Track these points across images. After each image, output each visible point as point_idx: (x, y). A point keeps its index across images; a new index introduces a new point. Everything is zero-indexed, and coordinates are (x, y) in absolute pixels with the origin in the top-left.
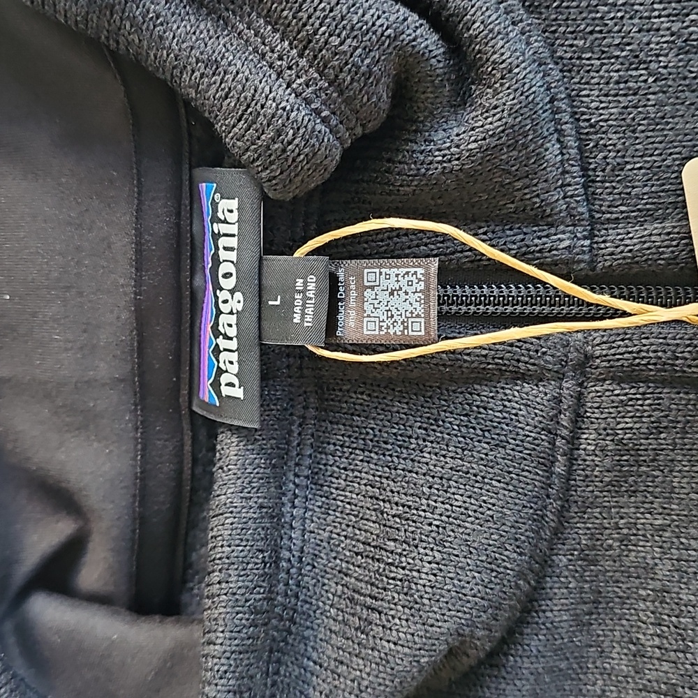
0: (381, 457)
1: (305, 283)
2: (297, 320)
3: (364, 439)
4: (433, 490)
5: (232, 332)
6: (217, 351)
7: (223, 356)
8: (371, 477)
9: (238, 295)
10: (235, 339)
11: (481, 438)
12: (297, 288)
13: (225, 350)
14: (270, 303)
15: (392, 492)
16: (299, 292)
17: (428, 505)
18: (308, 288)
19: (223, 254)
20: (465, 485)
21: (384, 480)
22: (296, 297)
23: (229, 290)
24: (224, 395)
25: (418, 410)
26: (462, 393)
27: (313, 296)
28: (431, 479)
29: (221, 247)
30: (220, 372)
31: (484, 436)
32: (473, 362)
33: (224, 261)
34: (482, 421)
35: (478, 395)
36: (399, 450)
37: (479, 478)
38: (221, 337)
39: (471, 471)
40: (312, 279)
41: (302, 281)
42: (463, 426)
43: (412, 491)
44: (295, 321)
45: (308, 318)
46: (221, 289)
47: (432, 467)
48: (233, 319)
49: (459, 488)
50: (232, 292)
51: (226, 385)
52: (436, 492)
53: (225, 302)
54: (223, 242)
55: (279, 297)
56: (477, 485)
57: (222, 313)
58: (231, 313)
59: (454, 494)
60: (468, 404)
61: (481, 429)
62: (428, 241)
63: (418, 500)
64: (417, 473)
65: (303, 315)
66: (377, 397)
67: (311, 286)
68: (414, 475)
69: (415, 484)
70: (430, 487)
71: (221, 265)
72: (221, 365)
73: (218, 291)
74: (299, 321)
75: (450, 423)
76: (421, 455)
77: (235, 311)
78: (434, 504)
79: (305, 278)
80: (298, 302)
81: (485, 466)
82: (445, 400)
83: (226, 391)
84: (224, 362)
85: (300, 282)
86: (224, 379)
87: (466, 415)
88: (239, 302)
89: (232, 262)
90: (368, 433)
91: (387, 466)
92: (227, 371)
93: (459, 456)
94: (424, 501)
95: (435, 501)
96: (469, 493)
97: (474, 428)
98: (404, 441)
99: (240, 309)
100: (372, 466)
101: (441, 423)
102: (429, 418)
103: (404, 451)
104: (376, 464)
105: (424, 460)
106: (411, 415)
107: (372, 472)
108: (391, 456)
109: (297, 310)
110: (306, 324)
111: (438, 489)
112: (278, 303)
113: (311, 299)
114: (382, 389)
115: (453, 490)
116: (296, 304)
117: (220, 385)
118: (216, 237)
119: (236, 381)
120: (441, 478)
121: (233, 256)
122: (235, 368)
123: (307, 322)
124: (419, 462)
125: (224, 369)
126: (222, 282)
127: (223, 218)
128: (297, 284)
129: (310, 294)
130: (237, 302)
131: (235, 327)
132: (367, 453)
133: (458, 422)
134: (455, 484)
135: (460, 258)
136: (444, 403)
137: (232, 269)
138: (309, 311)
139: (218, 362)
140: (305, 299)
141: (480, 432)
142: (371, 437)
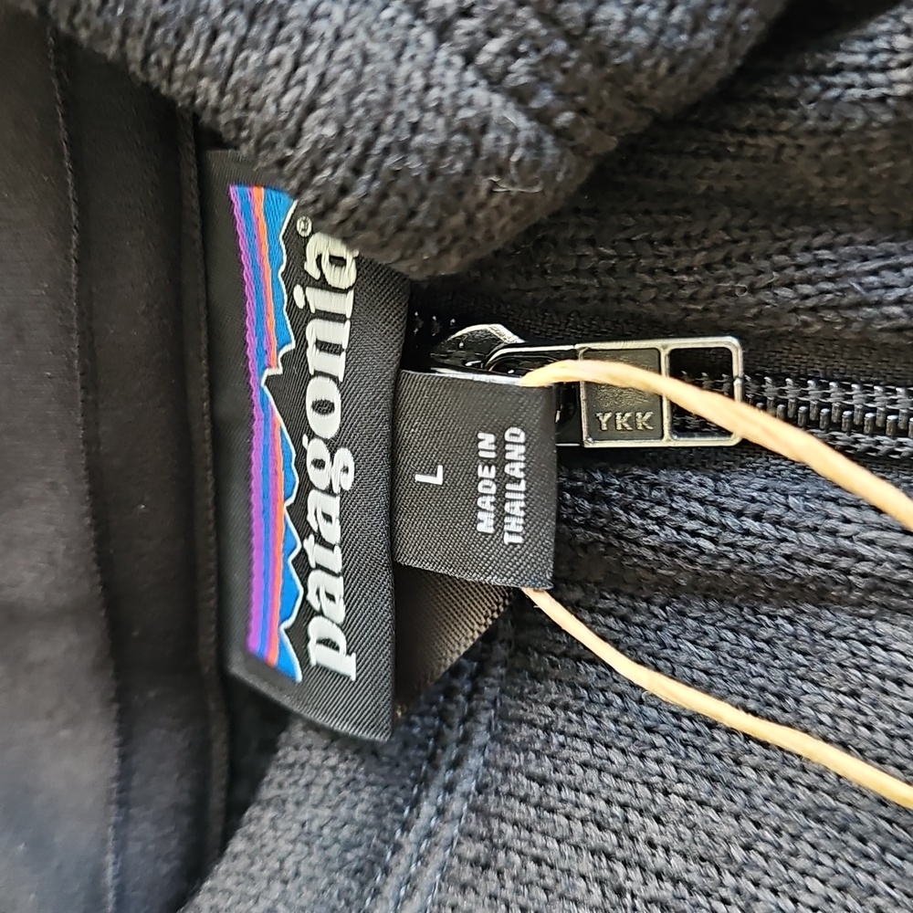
0: (635, 760)
1: (501, 444)
2: (486, 524)
3: (597, 717)
4: (754, 856)
5: (333, 532)
6: (303, 566)
7: (315, 578)
8: (601, 805)
9: (344, 456)
10: (337, 549)
11: (884, 753)
12: (482, 454)
13: (319, 567)
14: (419, 478)
15: (651, 844)
16: (488, 463)
17: (738, 891)
18: (508, 456)
19: (315, 359)
20: (834, 858)
21: (633, 816)
22: (480, 474)
23: (326, 441)
24: (313, 662)
25: (737, 668)
26: (844, 639)
27: (522, 475)
28: (751, 828)
29: (311, 341)
30: (308, 612)
31: (892, 750)
32: (879, 562)
33: (317, 373)
34: (891, 713)
35: (885, 648)
36: (682, 749)
37: (872, 849)
38: (312, 537)
39: (854, 827)
40: (516, 435)
41: (491, 438)
42: (842, 718)
43: (700, 849)
44: (481, 528)
45: (514, 524)
46: (312, 435)
47: (758, 801)
48: (333, 506)
49: (820, 864)
50: (333, 446)
51: (320, 642)
52: (761, 861)
53: (319, 464)
54: (315, 330)
55: (440, 468)
56: (863, 863)
57: (312, 486)
58: (329, 491)
59: (803, 873)
60: (858, 668)
61: (886, 732)
62: (798, 274)
63: (713, 872)
64: (719, 810)
65: (500, 516)
66: (642, 625)
67: (516, 452)
68: (712, 813)
69: (709, 835)
70: (747, 848)
71: (312, 382)
72: (311, 597)
73: (305, 438)
74: (491, 530)
75: (814, 707)
76: (736, 769)
77: (336, 489)
78: (752, 888)
79: (499, 434)
80: (487, 487)
81: (890, 822)
82: (804, 654)
83: (318, 654)
84: (318, 593)
85: (487, 441)
86: (316, 628)
87: (854, 694)
88: (346, 470)
89: (335, 379)
90: (608, 704)
91: (646, 783)
92: (321, 613)
93: (825, 786)
94: (729, 879)
95: (756, 884)
96: (842, 880)
97: (870, 728)
98: (698, 733)
99: (347, 487)
100: (608, 779)
101: (790, 702)
102: (762, 689)
103: (696, 756)
104: (617, 776)
105: (742, 782)
106: (721, 676)
107: (605, 793)
108: (659, 761)
109: (486, 502)
110: (507, 539)
111: (766, 857)
112: (438, 480)
113: (517, 481)
114: (657, 610)
115: (802, 863)
116: (480, 489)
117: (308, 639)
118: (301, 317)
119: (341, 640)
120: (777, 831)
121: (337, 365)
122: (338, 611)
123: (510, 533)
124: (728, 785)
125: (316, 606)
126: (313, 418)
127: (316, 275)
128: (481, 445)
129: (515, 470)
130: (339, 471)
131: (336, 523)
132: (599, 750)
133: (831, 708)
134: (809, 850)
135: (872, 319)
136: (800, 658)
137: (335, 396)
138: (516, 507)
139: (306, 591)
140: (502, 480)
141: (882, 739)
142: (615, 713)
